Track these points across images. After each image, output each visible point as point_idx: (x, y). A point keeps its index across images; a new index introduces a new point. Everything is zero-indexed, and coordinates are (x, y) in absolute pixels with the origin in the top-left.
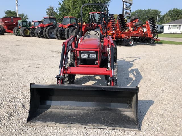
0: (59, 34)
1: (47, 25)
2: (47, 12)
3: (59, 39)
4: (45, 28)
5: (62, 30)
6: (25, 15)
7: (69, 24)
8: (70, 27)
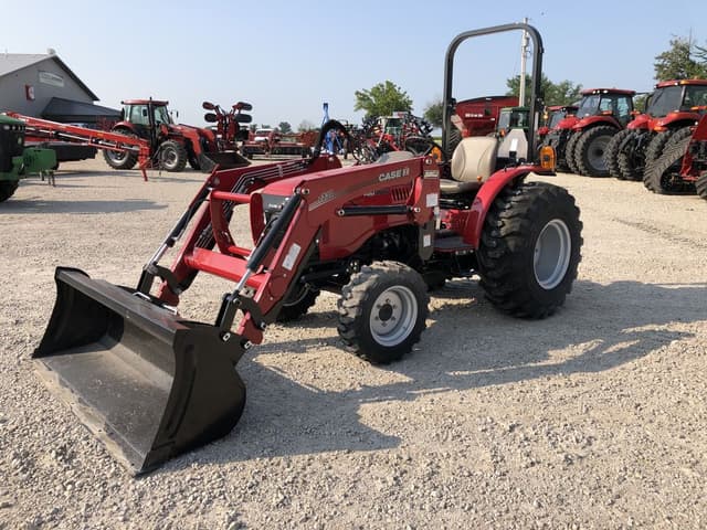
0: (622, 158)
1: (584, 122)
2: (660, 67)
3: (624, 179)
4: (576, 135)
5: (637, 141)
6: (575, 88)
7: (674, 115)
8: (673, 126)
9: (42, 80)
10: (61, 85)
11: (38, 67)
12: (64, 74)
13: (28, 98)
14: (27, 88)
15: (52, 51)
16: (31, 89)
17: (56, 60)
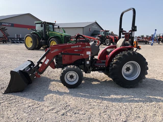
9: (93, 27)
10: (97, 28)
11: (92, 24)
12: (97, 25)
13: (90, 31)
14: (90, 29)
15: (96, 21)
16: (91, 29)
17: (96, 23)
